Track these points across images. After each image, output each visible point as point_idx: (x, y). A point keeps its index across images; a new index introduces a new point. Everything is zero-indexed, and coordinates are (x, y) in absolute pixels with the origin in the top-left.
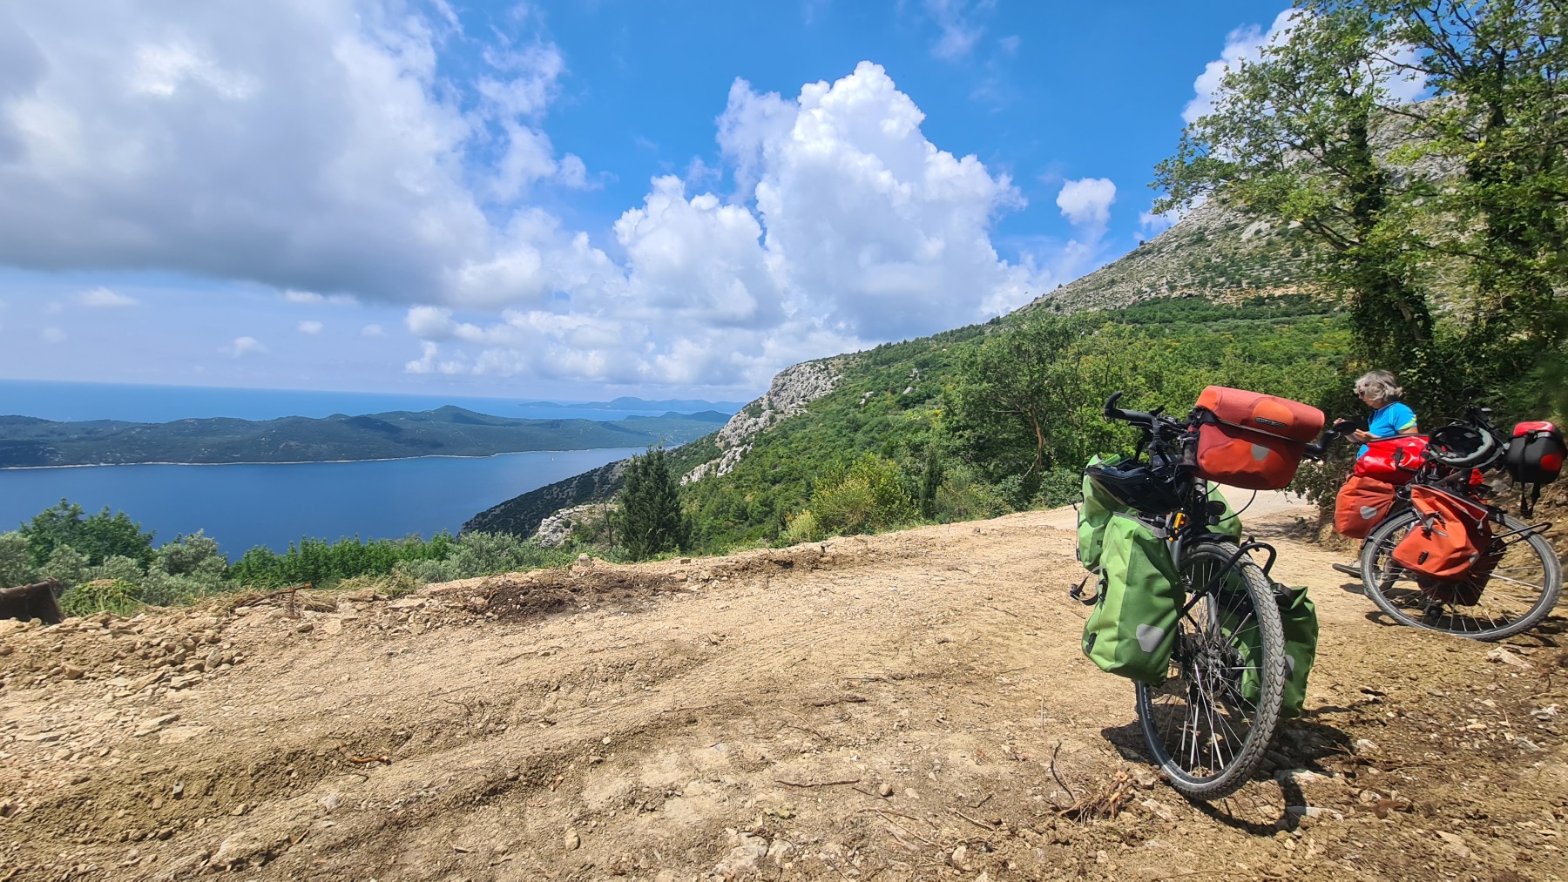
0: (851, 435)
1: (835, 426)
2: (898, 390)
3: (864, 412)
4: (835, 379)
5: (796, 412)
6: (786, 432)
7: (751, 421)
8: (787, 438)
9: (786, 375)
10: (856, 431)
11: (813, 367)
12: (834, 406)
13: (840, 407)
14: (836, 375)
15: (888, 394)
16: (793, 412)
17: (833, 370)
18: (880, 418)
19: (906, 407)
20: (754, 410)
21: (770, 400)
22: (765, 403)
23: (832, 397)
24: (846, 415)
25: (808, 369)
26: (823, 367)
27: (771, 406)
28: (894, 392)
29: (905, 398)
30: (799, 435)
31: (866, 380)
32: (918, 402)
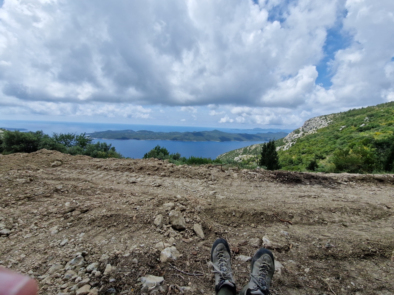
0: (335, 140)
1: (328, 137)
2: (358, 125)
3: (341, 133)
4: (329, 122)
5: (312, 132)
6: (308, 139)
7: (296, 135)
8: (308, 140)
9: (310, 121)
10: (337, 139)
11: (320, 118)
12: (328, 130)
13: (330, 131)
14: (330, 120)
15: (353, 127)
16: (311, 132)
17: (328, 119)
18: (348, 135)
19: (361, 131)
20: (297, 132)
21: (303, 129)
22: (301, 130)
23: (328, 128)
24: (333, 134)
25: (318, 119)
26: (324, 118)
27: (303, 130)
28: (355, 126)
29: (361, 128)
30: (313, 140)
31: (343, 122)
32: (367, 129)
